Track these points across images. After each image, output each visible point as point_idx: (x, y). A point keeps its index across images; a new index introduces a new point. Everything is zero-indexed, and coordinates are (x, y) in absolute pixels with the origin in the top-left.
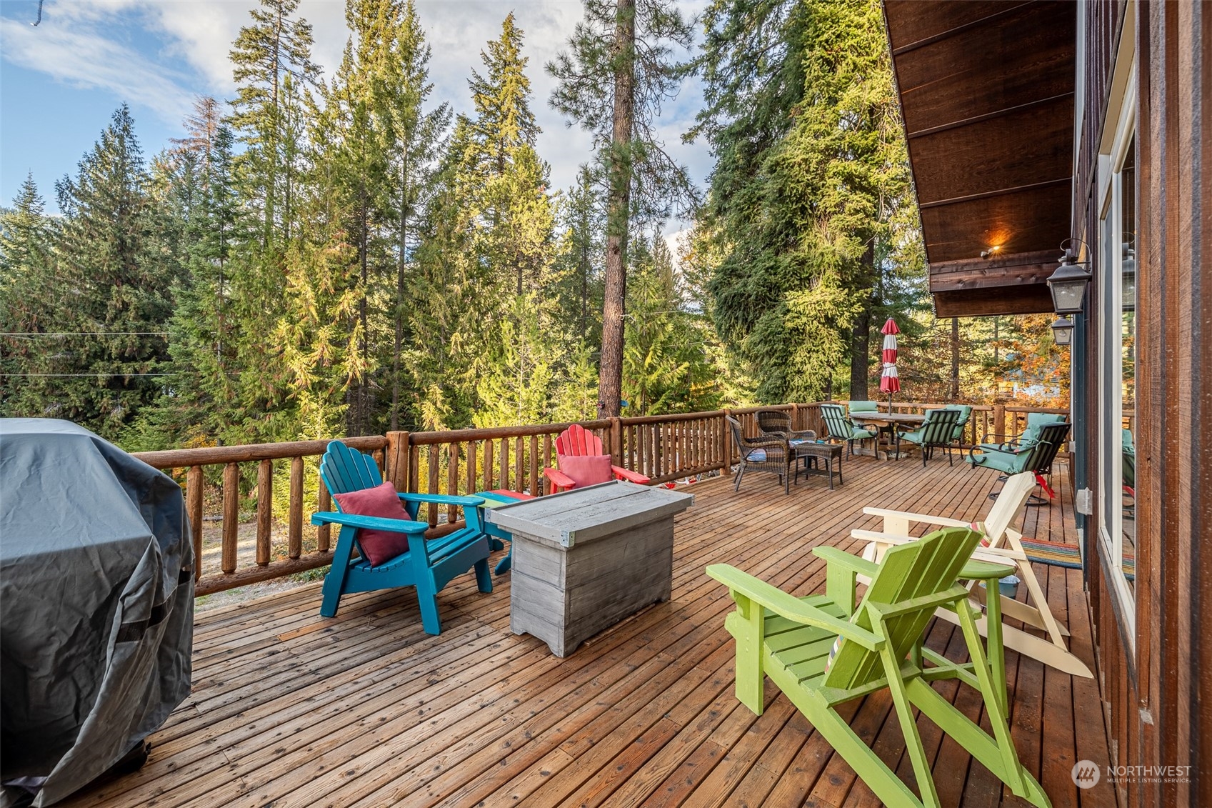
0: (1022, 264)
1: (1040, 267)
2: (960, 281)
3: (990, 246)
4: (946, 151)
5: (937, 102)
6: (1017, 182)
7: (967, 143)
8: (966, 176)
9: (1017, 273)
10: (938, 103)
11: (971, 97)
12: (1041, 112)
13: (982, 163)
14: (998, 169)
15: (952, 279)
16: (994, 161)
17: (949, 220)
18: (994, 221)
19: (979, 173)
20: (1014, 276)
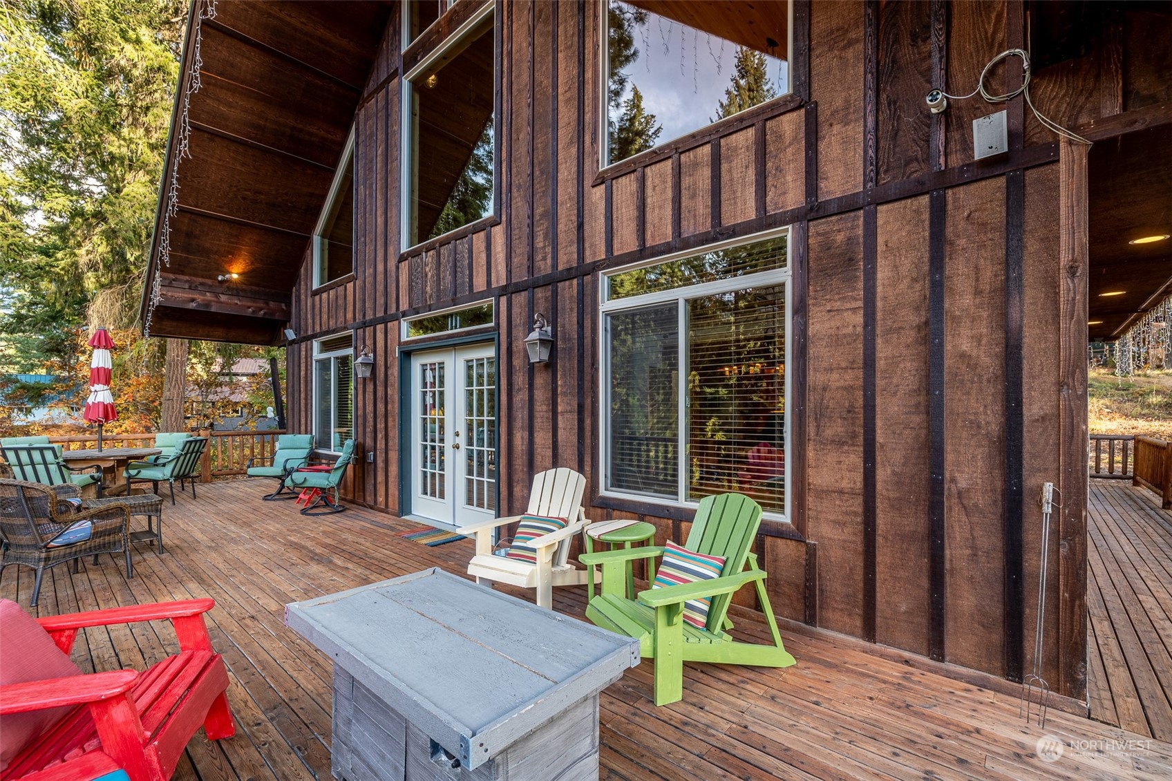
0: (254, 296)
1: (267, 304)
2: (193, 300)
3: (230, 273)
4: (220, 160)
5: (230, 105)
6: (272, 222)
7: (243, 164)
8: (231, 195)
9: (249, 304)
10: (231, 107)
11: (262, 123)
12: (309, 172)
13: (249, 190)
14: (261, 202)
15: (185, 296)
16: (260, 193)
17: (198, 232)
18: (241, 249)
19: (244, 198)
20: (246, 307)
